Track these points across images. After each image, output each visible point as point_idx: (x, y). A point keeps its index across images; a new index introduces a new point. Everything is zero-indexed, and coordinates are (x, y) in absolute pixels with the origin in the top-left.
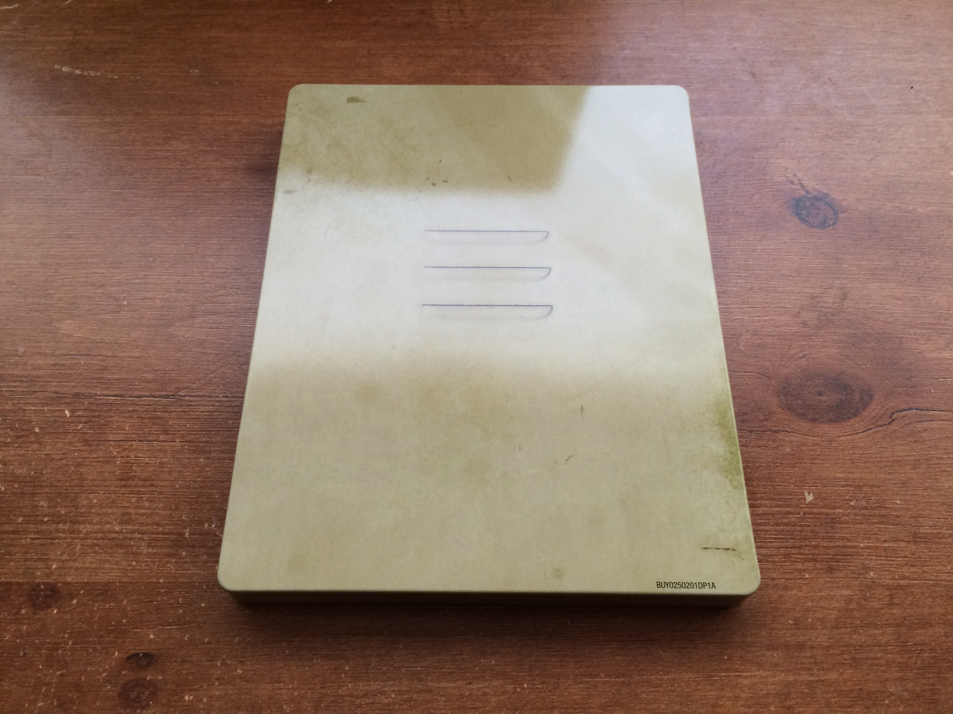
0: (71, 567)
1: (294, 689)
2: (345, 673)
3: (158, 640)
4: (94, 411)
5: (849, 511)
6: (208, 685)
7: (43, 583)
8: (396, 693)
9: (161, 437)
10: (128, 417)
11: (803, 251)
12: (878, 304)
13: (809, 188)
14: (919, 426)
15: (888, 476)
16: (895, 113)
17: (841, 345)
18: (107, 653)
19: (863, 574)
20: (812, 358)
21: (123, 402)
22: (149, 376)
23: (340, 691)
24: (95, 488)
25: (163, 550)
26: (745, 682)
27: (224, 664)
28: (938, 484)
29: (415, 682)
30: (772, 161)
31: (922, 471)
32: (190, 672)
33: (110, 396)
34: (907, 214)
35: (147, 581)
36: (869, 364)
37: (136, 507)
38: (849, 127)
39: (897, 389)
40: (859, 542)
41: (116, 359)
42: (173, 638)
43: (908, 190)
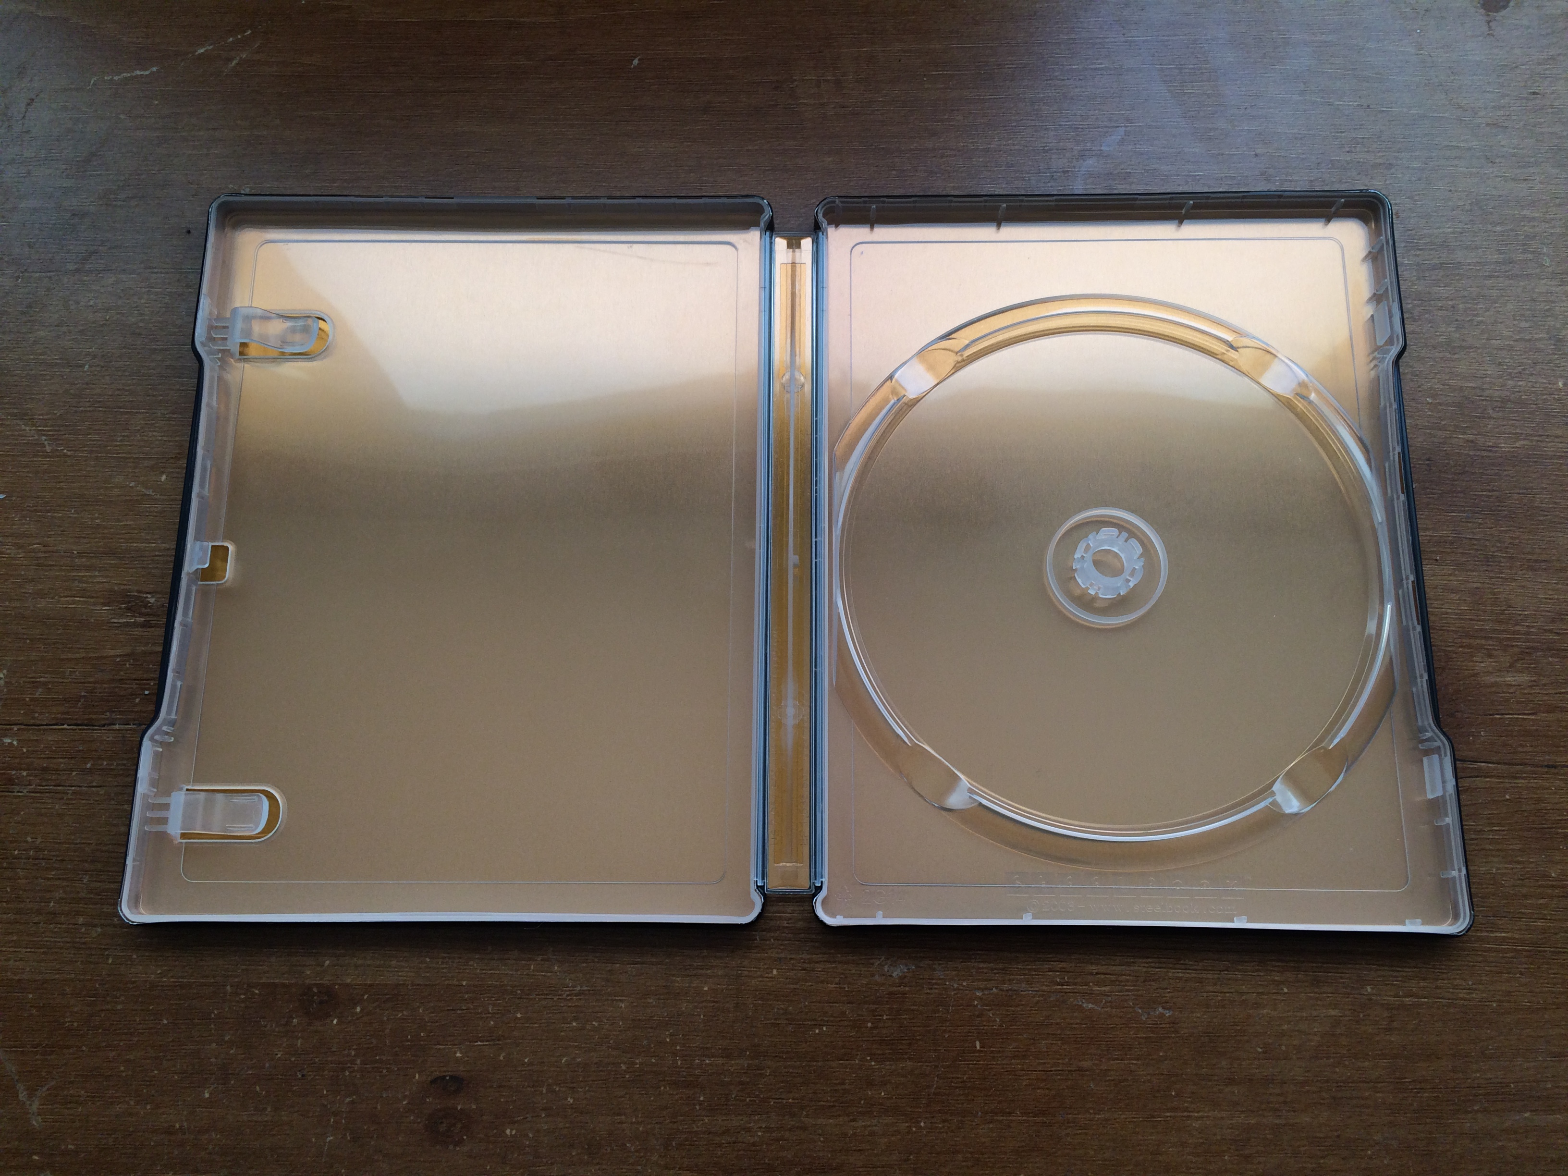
0: (348, 964)
1: (638, 1123)
2: (700, 1105)
3: (466, 1059)
6: (532, 1117)
7: (315, 984)
8: (762, 1130)
18: (407, 1075)
23: (694, 1126)
26: (1196, 1124)
27: (550, 1090)
29: (786, 1117)
32: (510, 1099)
35: (447, 982)
42: (484, 1057)
43: (1491, 412)
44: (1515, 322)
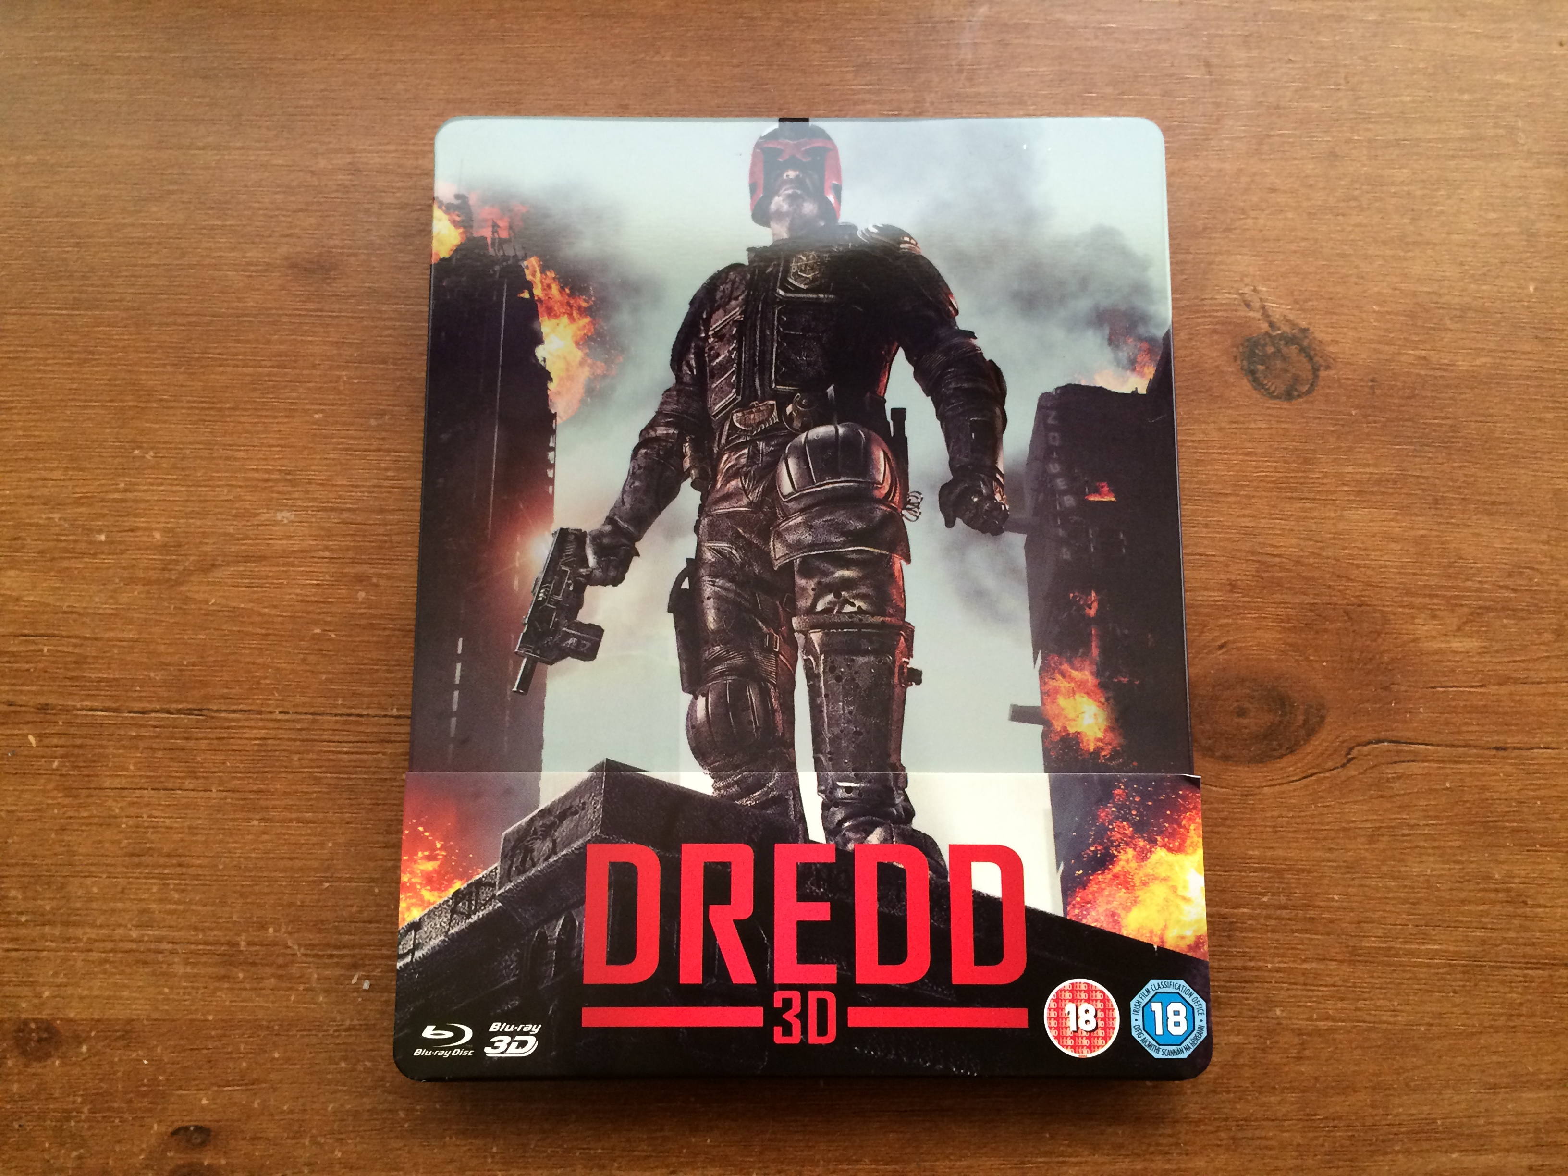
0: (72, 996)
2: (493, 1157)
3: (214, 1107)
4: (74, 736)
5: (1258, 911)
7: (34, 1020)
9: (187, 782)
10: (131, 748)
11: (1249, 445)
12: (1360, 548)
13: (1276, 317)
14: (1389, 771)
15: (1328, 855)
16: (1453, 157)
17: (1287, 625)
18: (142, 1126)
19: (1266, 1011)
20: (1238, 648)
21: (119, 720)
22: (157, 676)
24: (93, 869)
25: (211, 970)
27: (314, 1142)
28: (1403, 869)
29: (594, 1171)
30: (1218, 259)
31: (1381, 846)
33: (97, 710)
34: (1438, 373)
35: (189, 1017)
36: (1327, 661)
37: (161, 901)
38: (1364, 187)
39: (1367, 705)
40: (1266, 961)
41: (99, 644)
42: (235, 1103)
43: (1448, 322)
44: (1482, 213)
